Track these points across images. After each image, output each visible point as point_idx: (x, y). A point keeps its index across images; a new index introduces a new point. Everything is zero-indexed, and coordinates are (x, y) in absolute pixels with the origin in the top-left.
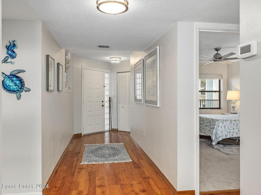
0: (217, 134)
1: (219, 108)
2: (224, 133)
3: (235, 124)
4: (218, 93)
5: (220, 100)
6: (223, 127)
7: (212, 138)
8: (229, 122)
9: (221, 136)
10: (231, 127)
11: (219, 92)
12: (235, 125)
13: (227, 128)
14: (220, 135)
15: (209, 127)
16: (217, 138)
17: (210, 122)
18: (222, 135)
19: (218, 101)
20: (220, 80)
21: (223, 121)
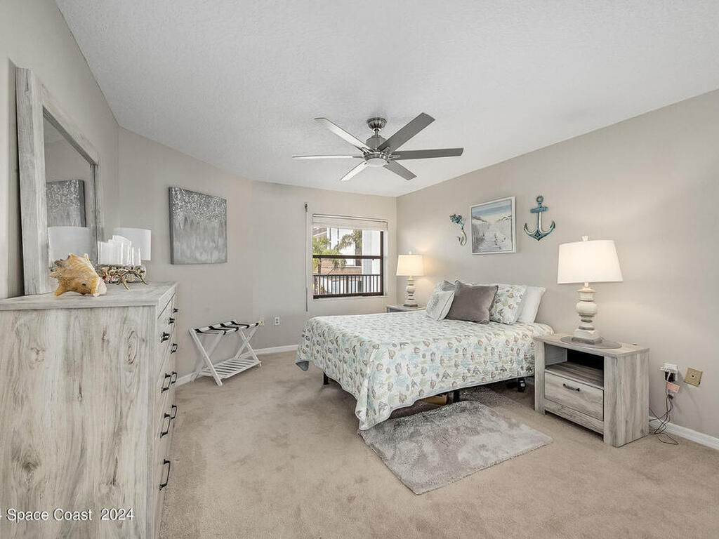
0: (374, 396)
1: (381, 294)
2: (395, 391)
3: (427, 354)
4: (379, 260)
5: (382, 275)
6: (393, 371)
7: (359, 412)
8: (409, 350)
9: (385, 405)
10: (416, 366)
11: (381, 258)
12: (428, 357)
13: (404, 371)
14: (385, 400)
15: (350, 366)
16: (374, 410)
17: (354, 351)
18: (391, 399)
19: (379, 277)
20: (382, 233)
21: (393, 349)
